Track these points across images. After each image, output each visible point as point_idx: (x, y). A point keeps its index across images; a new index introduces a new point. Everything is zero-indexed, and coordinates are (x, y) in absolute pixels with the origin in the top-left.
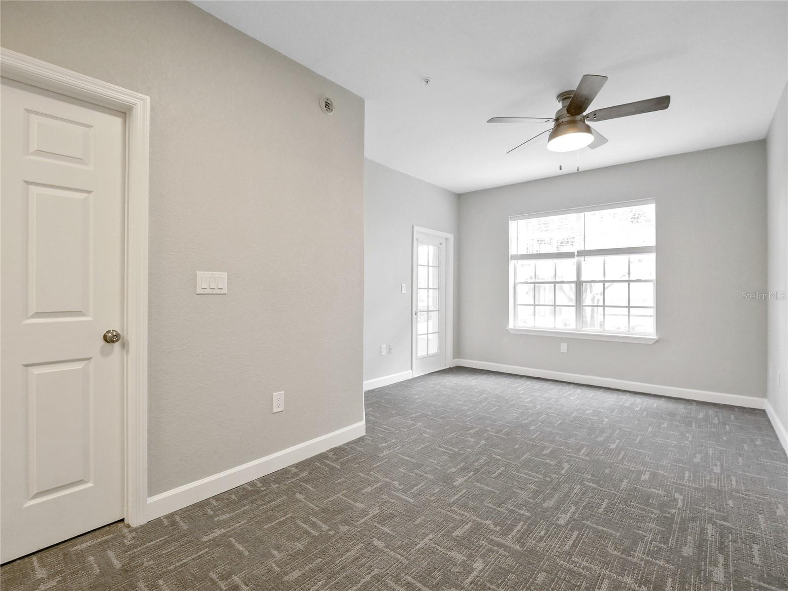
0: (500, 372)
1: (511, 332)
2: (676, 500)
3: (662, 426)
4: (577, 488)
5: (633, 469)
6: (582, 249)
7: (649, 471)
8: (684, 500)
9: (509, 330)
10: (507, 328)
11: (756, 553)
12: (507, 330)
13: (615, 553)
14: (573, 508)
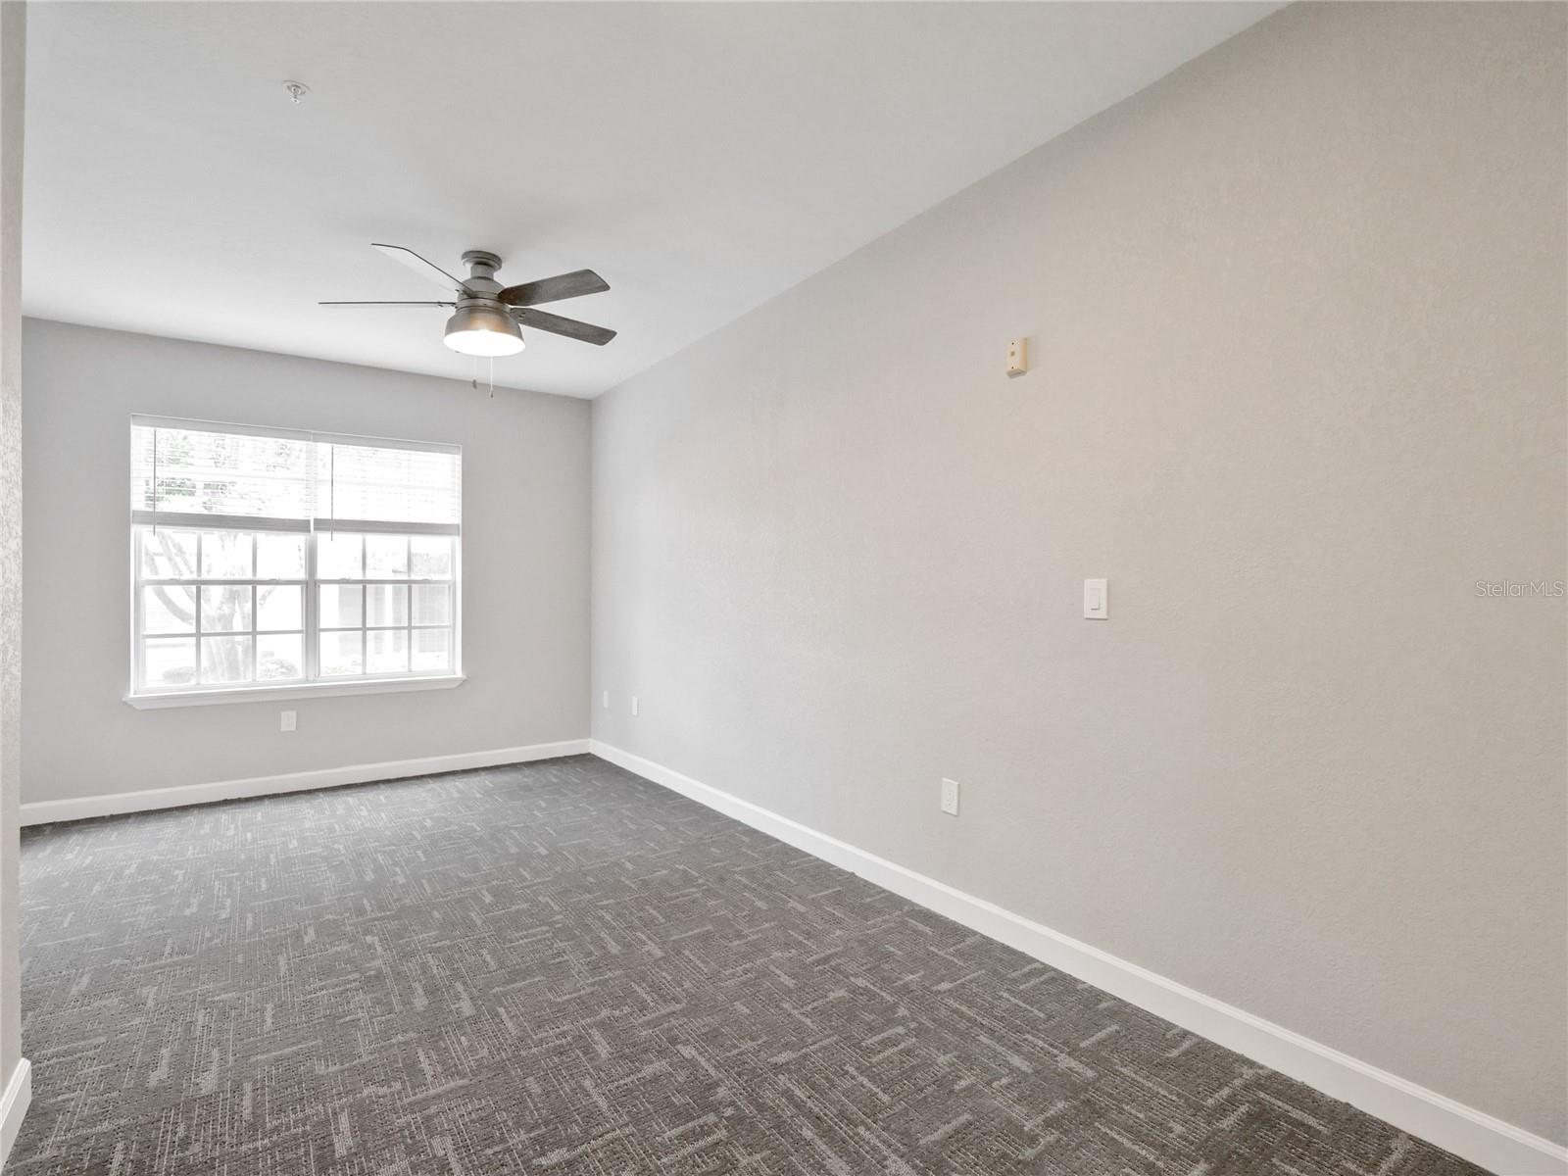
0: (104, 817)
1: (138, 707)
2: (370, 947)
3: (291, 846)
4: (201, 1017)
5: (283, 933)
6: (327, 516)
7: (310, 925)
8: (381, 940)
9: (130, 703)
10: (124, 699)
11: (488, 958)
12: (125, 703)
13: (332, 1069)
14: (215, 1053)
